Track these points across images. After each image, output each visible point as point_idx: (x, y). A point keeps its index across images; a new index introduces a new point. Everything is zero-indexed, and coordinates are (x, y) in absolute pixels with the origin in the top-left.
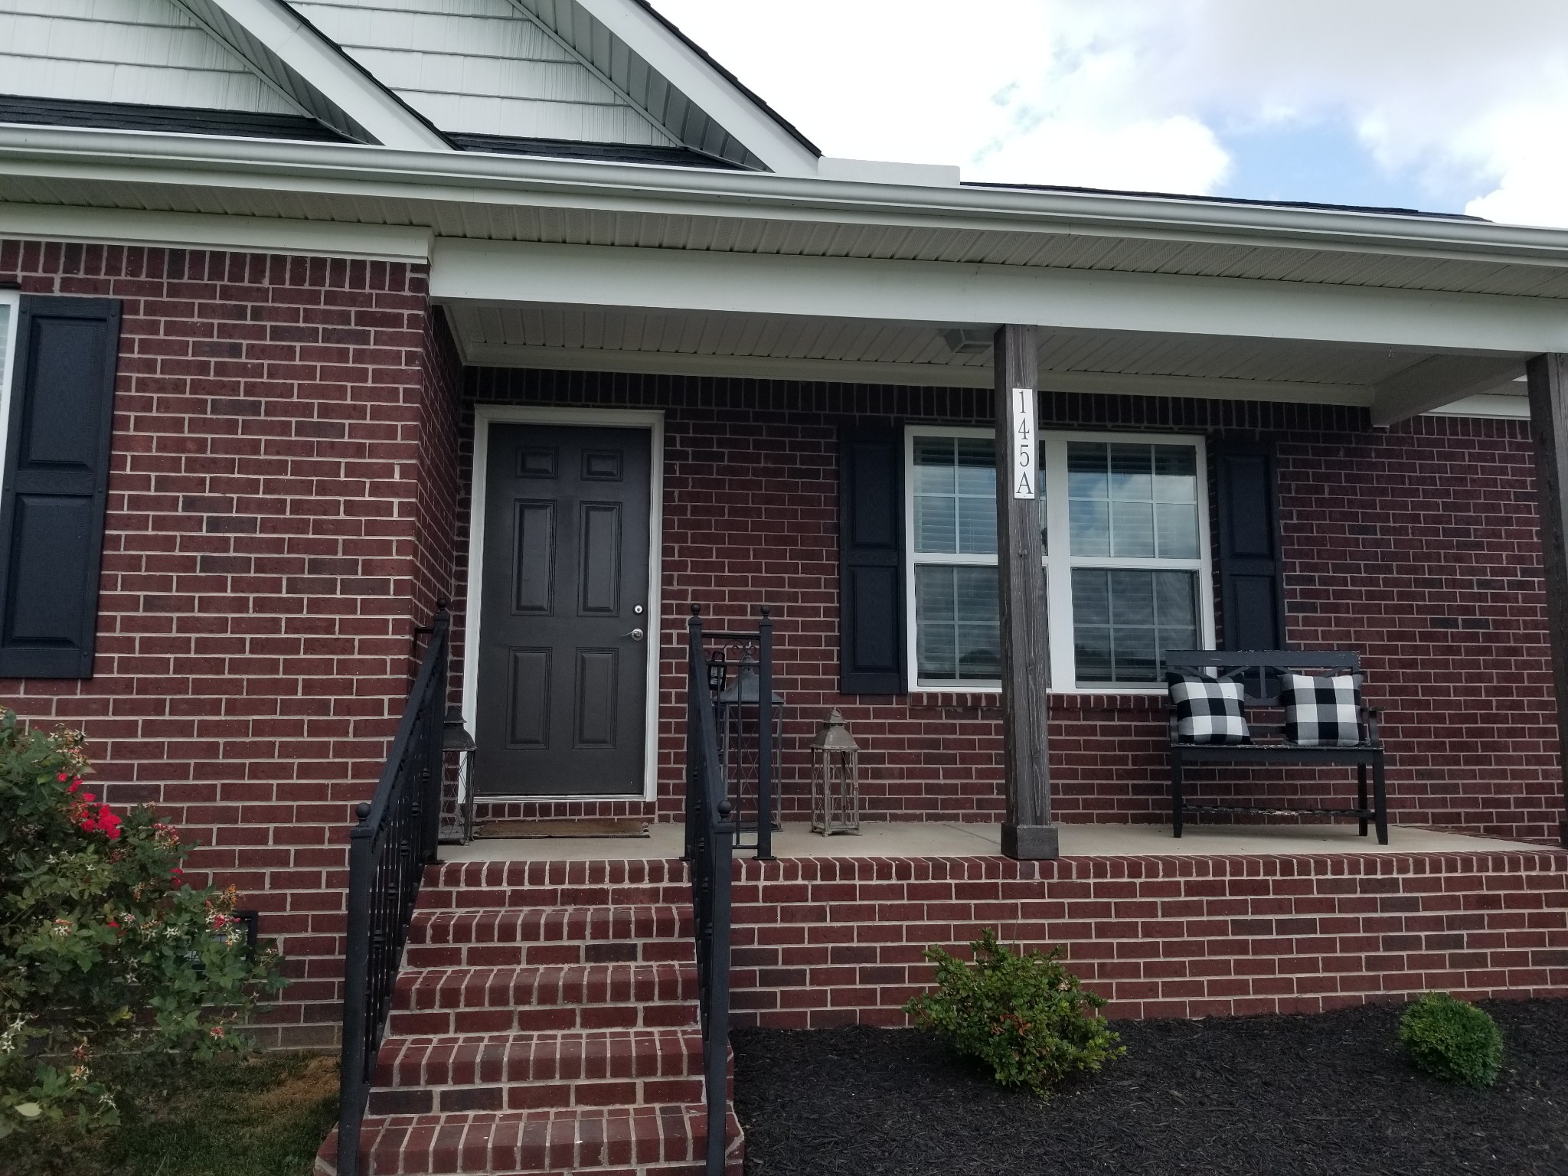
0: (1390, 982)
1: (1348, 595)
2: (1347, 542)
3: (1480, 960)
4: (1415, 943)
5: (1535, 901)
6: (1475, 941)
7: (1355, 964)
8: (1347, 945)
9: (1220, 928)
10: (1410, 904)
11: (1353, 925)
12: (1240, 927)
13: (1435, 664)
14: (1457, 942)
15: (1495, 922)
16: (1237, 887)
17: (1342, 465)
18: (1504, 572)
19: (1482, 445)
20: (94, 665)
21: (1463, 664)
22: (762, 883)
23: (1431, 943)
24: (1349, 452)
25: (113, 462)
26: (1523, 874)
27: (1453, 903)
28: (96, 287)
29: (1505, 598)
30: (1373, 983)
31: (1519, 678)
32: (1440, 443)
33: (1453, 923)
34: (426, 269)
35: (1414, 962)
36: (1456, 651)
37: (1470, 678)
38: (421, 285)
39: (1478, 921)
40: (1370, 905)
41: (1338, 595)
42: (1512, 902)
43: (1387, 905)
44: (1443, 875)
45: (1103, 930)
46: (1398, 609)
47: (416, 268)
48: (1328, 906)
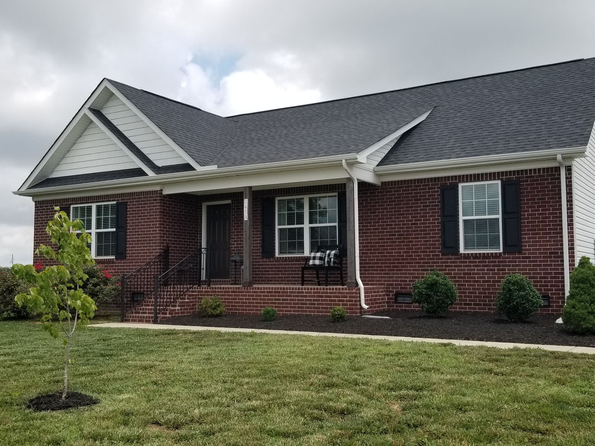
0: (302, 311)
1: (369, 229)
2: (369, 216)
3: (319, 308)
4: (306, 304)
5: (330, 297)
6: (318, 304)
7: (295, 307)
8: (294, 304)
9: (272, 300)
10: (306, 296)
11: (295, 300)
12: (275, 300)
13: (390, 246)
14: (315, 304)
15: (322, 300)
16: (275, 292)
17: (368, 197)
18: (410, 221)
19: (406, 187)
20: (126, 257)
21: (397, 246)
22: (204, 290)
23: (310, 304)
24: (370, 193)
25: (127, 226)
26: (328, 291)
27: (314, 296)
28: (124, 199)
29: (410, 228)
30: (298, 311)
31: (412, 249)
32: (394, 188)
33: (314, 300)
34: (162, 190)
35: (306, 308)
36: (395, 242)
37: (399, 249)
38: (162, 193)
39: (319, 300)
40: (298, 296)
41: (366, 230)
42: (326, 297)
43: (302, 296)
44: (312, 291)
45: (253, 299)
46: (381, 232)
47: (159, 191)
48: (291, 296)
